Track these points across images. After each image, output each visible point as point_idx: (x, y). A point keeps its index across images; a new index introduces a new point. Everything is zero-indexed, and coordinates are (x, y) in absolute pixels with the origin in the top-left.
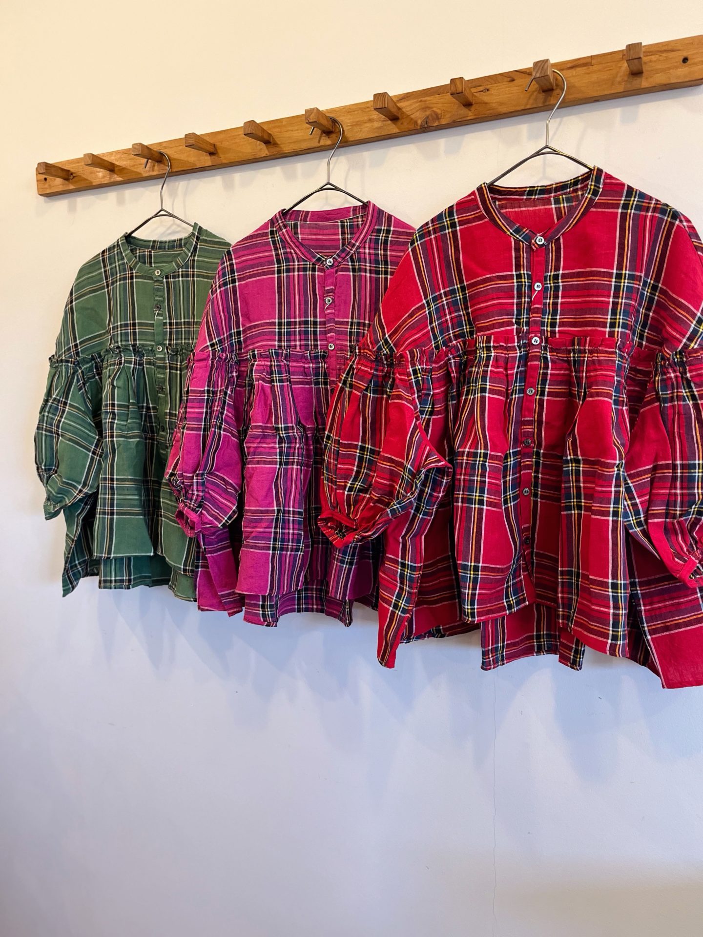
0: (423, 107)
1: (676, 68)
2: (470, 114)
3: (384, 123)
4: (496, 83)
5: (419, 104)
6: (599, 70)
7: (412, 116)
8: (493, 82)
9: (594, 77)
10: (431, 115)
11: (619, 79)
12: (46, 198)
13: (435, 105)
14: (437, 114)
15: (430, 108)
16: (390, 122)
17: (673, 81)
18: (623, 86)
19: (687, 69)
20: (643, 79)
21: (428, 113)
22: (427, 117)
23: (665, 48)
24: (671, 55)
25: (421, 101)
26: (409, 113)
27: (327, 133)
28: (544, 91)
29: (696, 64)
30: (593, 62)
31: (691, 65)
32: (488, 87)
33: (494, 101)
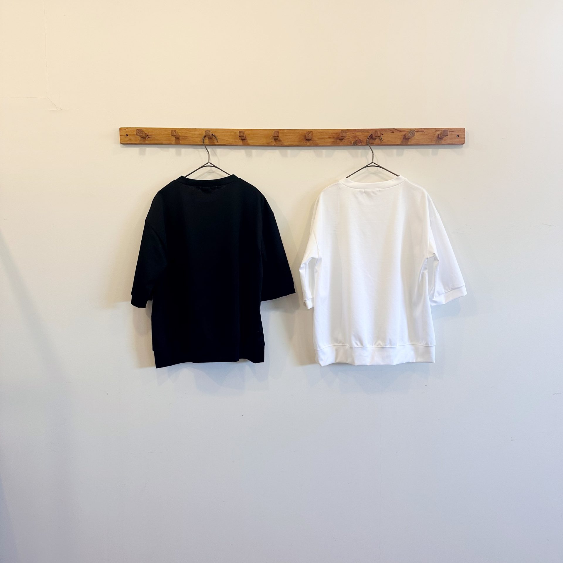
0: (354, 136)
1: (455, 138)
2: (375, 142)
3: (336, 140)
4: (386, 132)
5: (352, 135)
6: (427, 134)
7: (349, 139)
8: (385, 131)
9: (425, 137)
10: (358, 140)
11: (434, 139)
13: (360, 136)
14: (360, 140)
15: (357, 137)
16: (338, 140)
17: (453, 143)
19: (459, 139)
20: (443, 141)
21: (356, 139)
22: (356, 141)
23: (451, 130)
24: (453, 133)
25: (353, 134)
26: (348, 138)
27: (308, 140)
28: (406, 139)
29: (461, 138)
30: (425, 131)
32: (383, 133)
33: (385, 139)
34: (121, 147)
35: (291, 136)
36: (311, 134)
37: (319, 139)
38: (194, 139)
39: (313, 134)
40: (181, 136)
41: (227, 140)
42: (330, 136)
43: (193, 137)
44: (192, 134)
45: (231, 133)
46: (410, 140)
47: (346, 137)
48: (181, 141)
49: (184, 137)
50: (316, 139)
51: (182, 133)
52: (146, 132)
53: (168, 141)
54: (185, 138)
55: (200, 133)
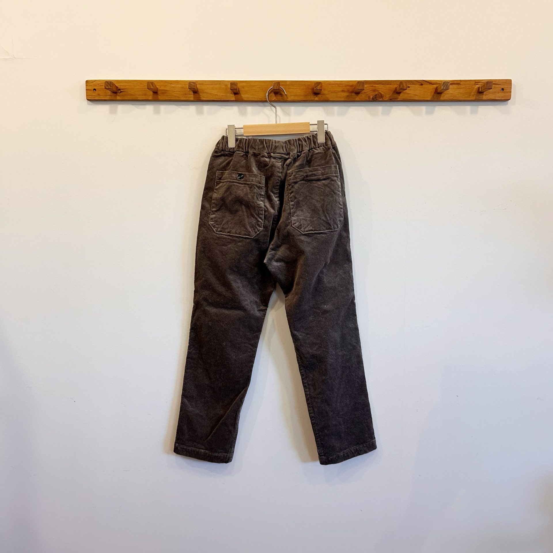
0: (374, 89)
1: (499, 93)
2: (399, 97)
3: (351, 94)
4: (413, 84)
5: (372, 87)
6: (464, 88)
7: (368, 93)
8: (411, 84)
9: (461, 91)
10: (378, 94)
11: (472, 94)
12: (89, 101)
13: (380, 90)
14: (381, 95)
15: (377, 90)
16: (354, 94)
17: (497, 99)
18: (474, 97)
19: (503, 94)
20: (484, 96)
21: (376, 93)
22: (376, 95)
23: (495, 82)
24: (497, 86)
26: (366, 91)
27: (316, 94)
28: (438, 93)
29: (507, 92)
30: (461, 83)
31: (505, 92)
32: (409, 86)
33: (412, 93)
34: (88, 104)
35: (295, 89)
36: (319, 86)
37: (330, 93)
38: (175, 94)
39: (323, 87)
40: (159, 90)
41: (216, 95)
42: (344, 89)
43: (175, 91)
44: (173, 87)
45: (221, 86)
46: (442, 94)
47: (364, 89)
48: (160, 96)
49: (163, 91)
50: (326, 92)
51: (161, 86)
52: (117, 86)
53: (144, 97)
54: (165, 92)
55: (183, 85)
